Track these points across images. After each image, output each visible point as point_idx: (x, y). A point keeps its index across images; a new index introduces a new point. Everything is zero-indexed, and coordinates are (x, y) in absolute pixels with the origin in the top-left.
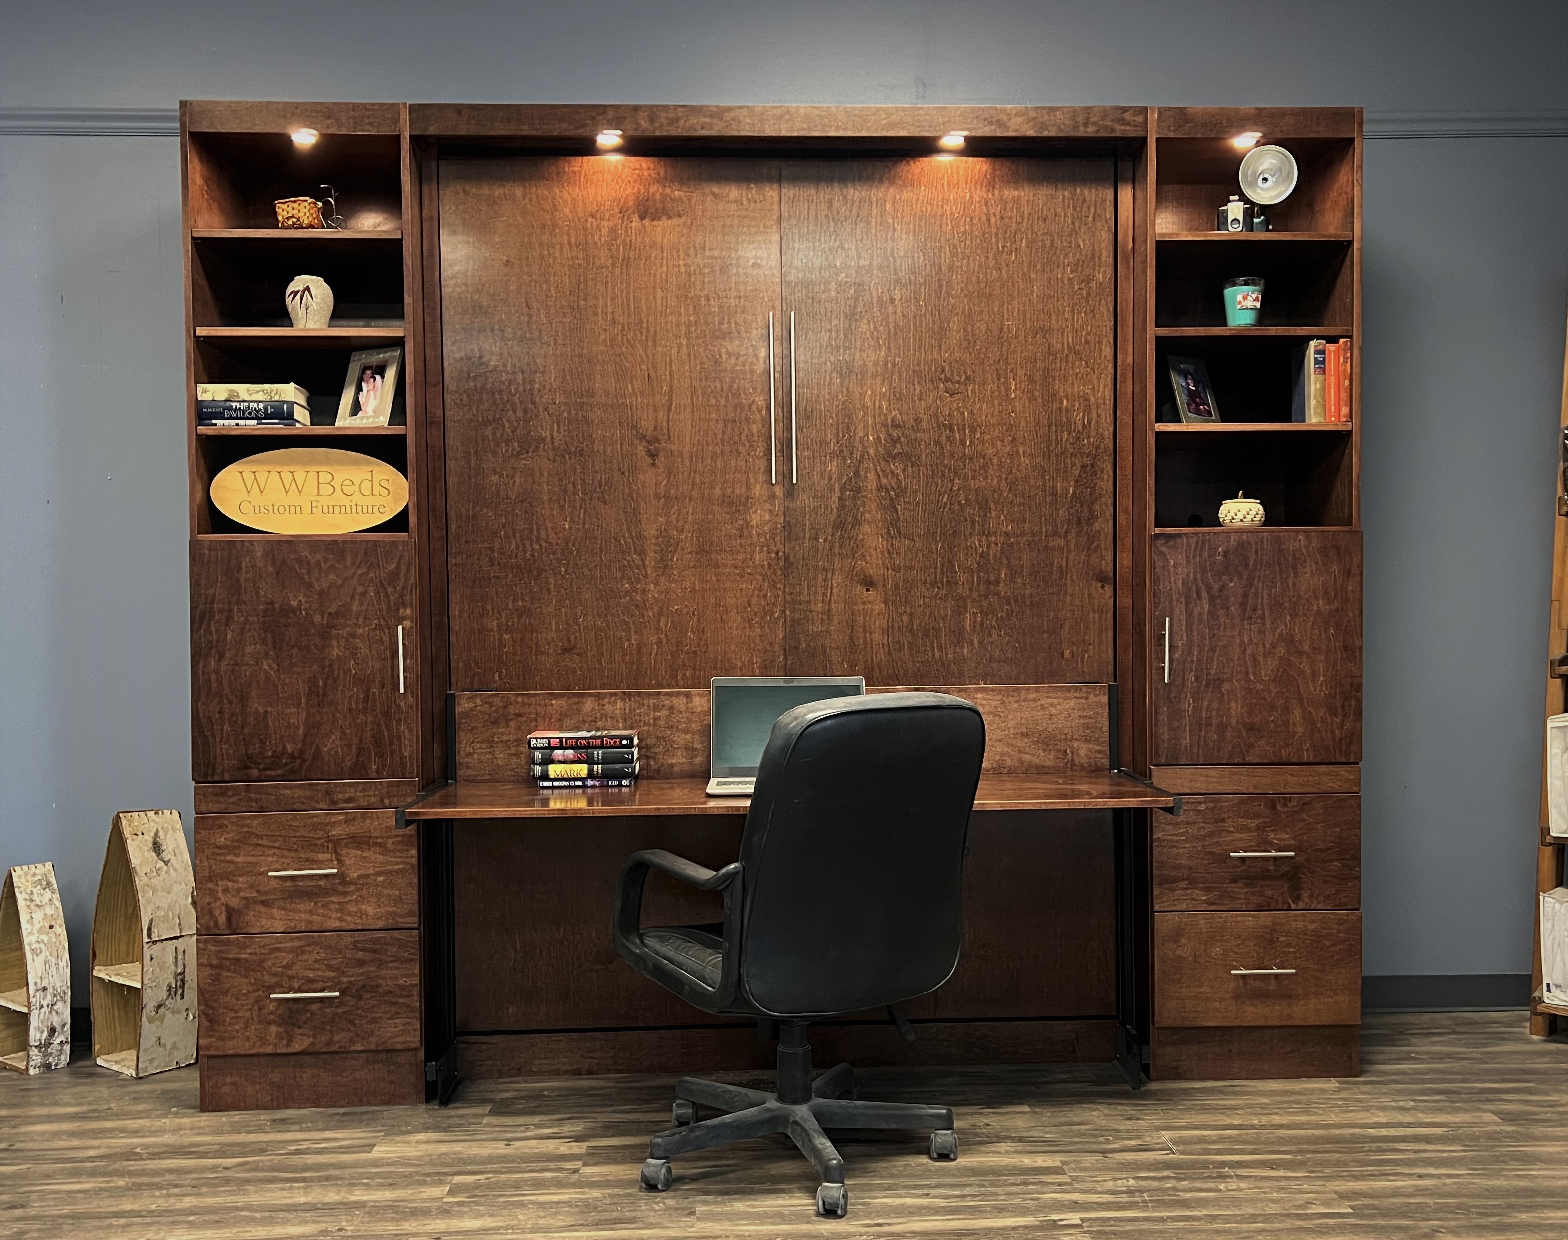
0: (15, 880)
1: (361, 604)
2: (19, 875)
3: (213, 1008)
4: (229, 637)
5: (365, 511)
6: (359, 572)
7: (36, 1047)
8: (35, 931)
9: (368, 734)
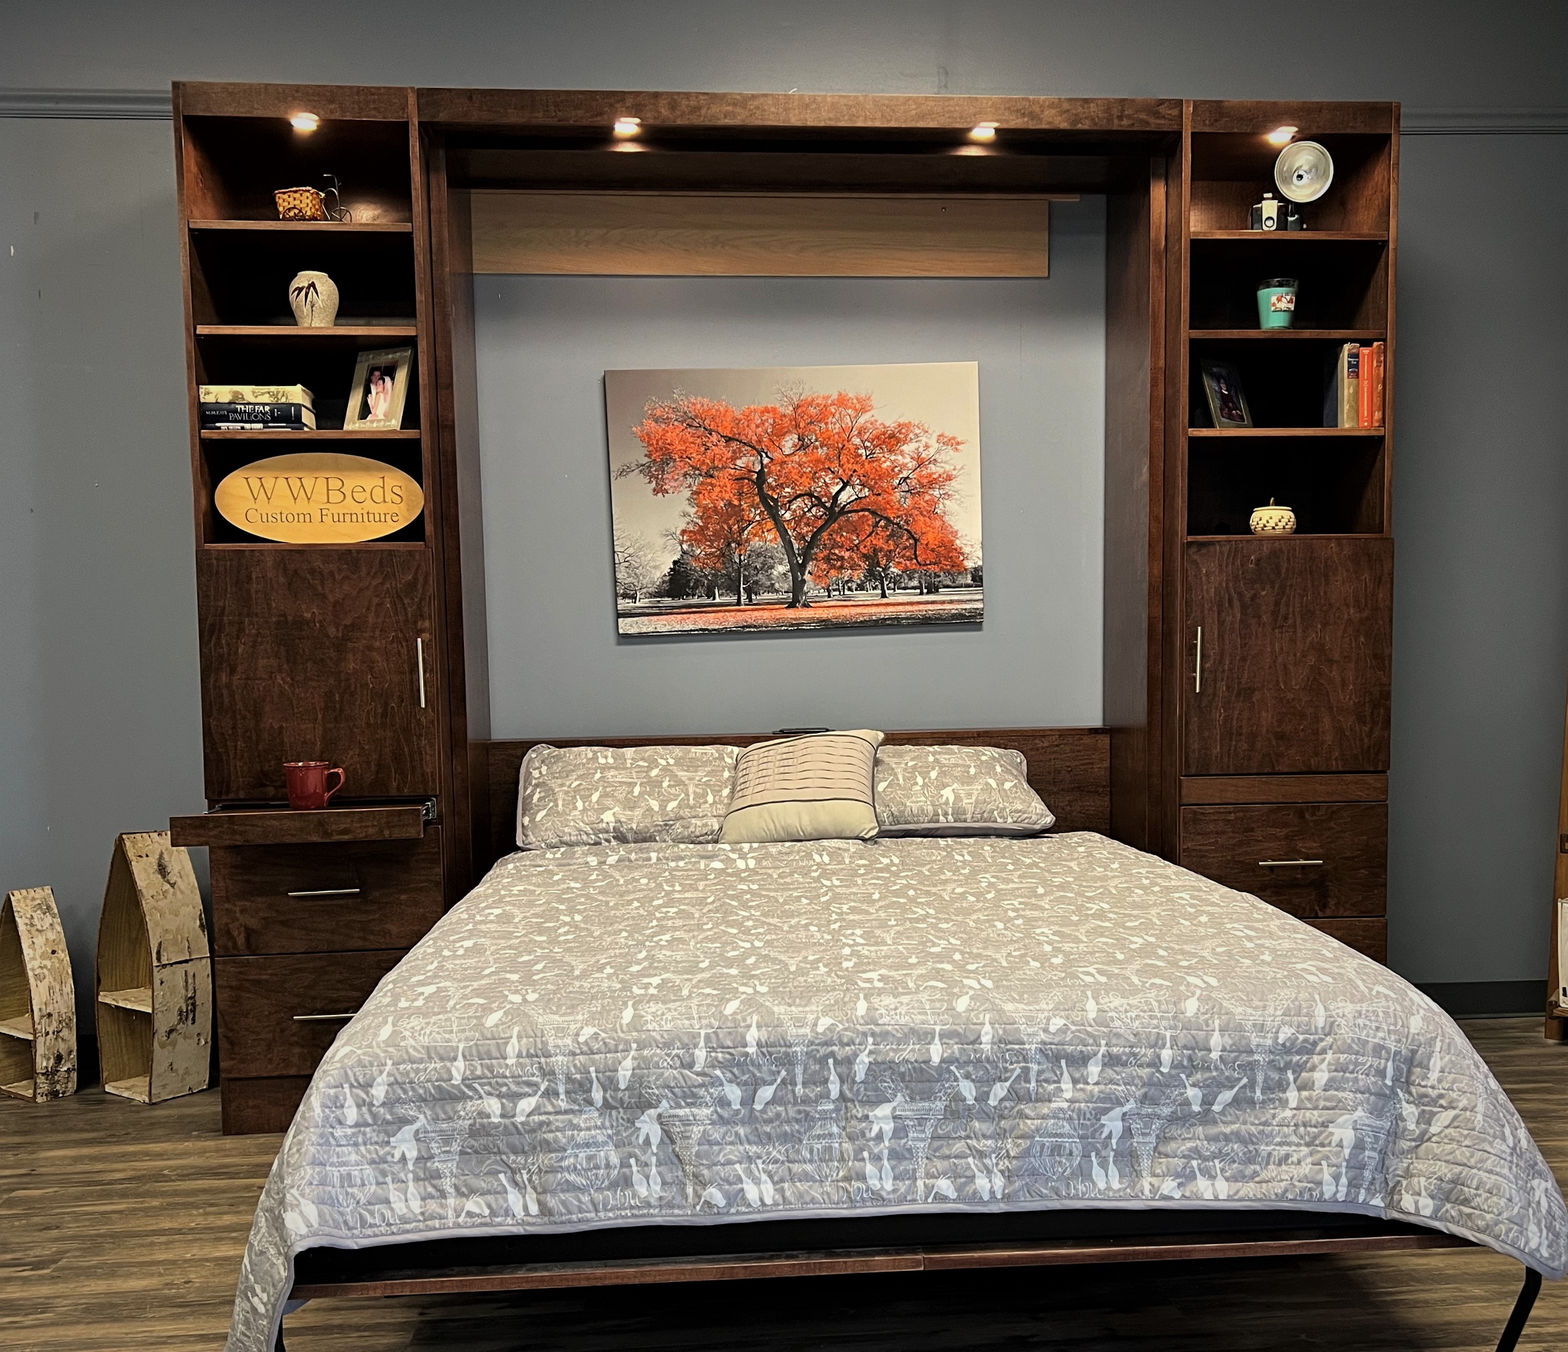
0: (14, 904)
1: (378, 616)
2: (17, 899)
3: (232, 1030)
4: (240, 651)
5: (377, 519)
6: (375, 582)
7: (43, 1074)
8: (37, 957)
9: (387, 750)
